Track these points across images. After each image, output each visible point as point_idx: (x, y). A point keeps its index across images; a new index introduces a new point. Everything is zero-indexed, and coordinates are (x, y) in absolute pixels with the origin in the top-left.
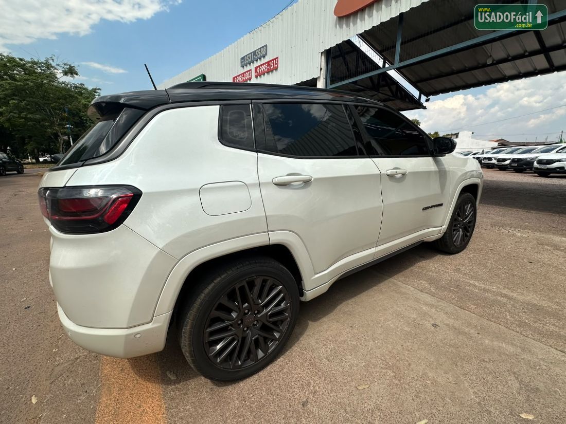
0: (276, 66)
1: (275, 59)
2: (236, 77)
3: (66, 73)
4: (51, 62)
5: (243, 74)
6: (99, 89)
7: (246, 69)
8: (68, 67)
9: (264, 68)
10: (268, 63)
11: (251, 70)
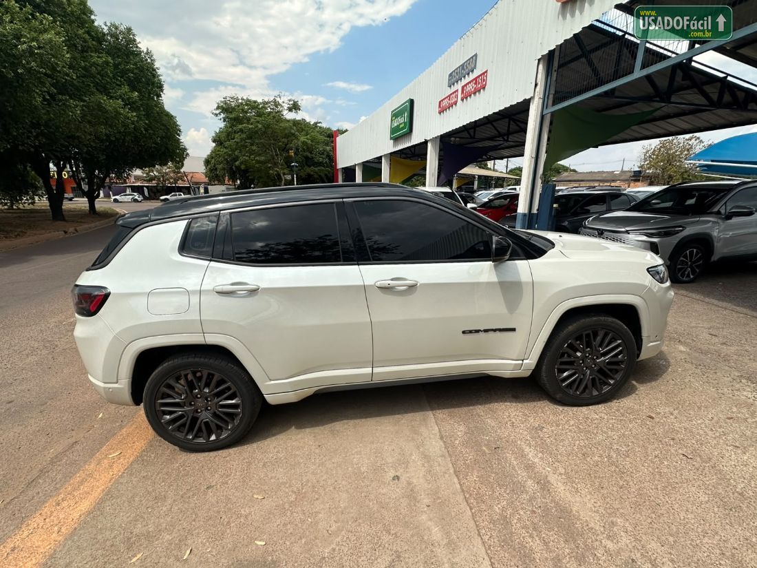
0: (484, 83)
1: (484, 73)
2: (442, 100)
3: (290, 110)
4: (278, 99)
5: (449, 96)
6: (320, 123)
7: (453, 89)
8: (292, 102)
9: (470, 88)
10: (476, 79)
11: (457, 91)
